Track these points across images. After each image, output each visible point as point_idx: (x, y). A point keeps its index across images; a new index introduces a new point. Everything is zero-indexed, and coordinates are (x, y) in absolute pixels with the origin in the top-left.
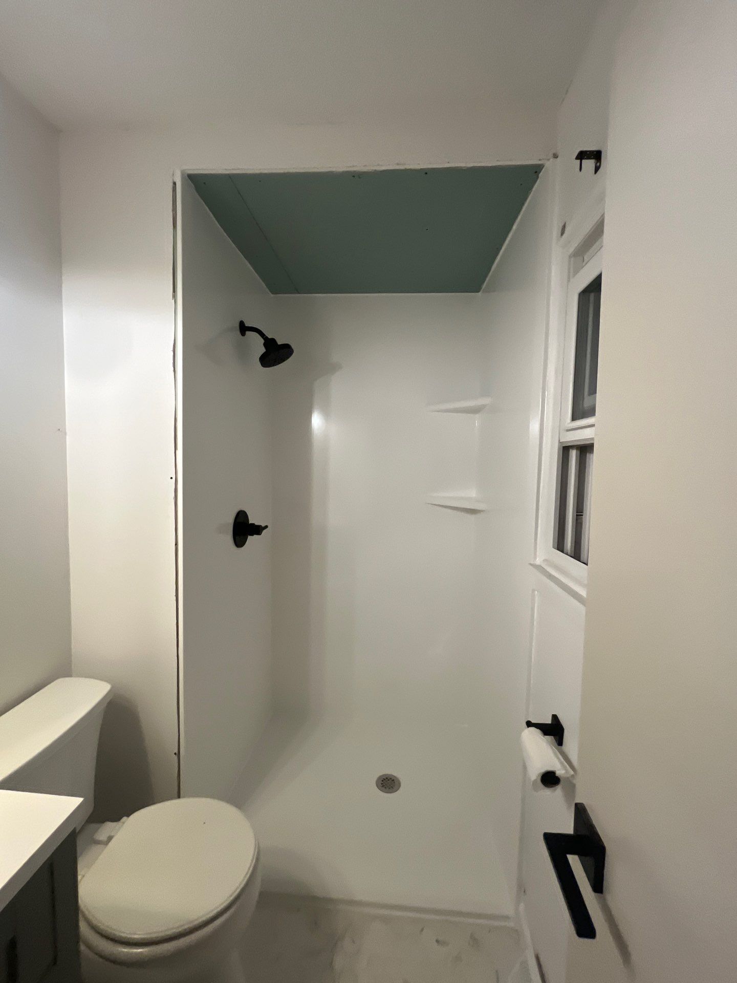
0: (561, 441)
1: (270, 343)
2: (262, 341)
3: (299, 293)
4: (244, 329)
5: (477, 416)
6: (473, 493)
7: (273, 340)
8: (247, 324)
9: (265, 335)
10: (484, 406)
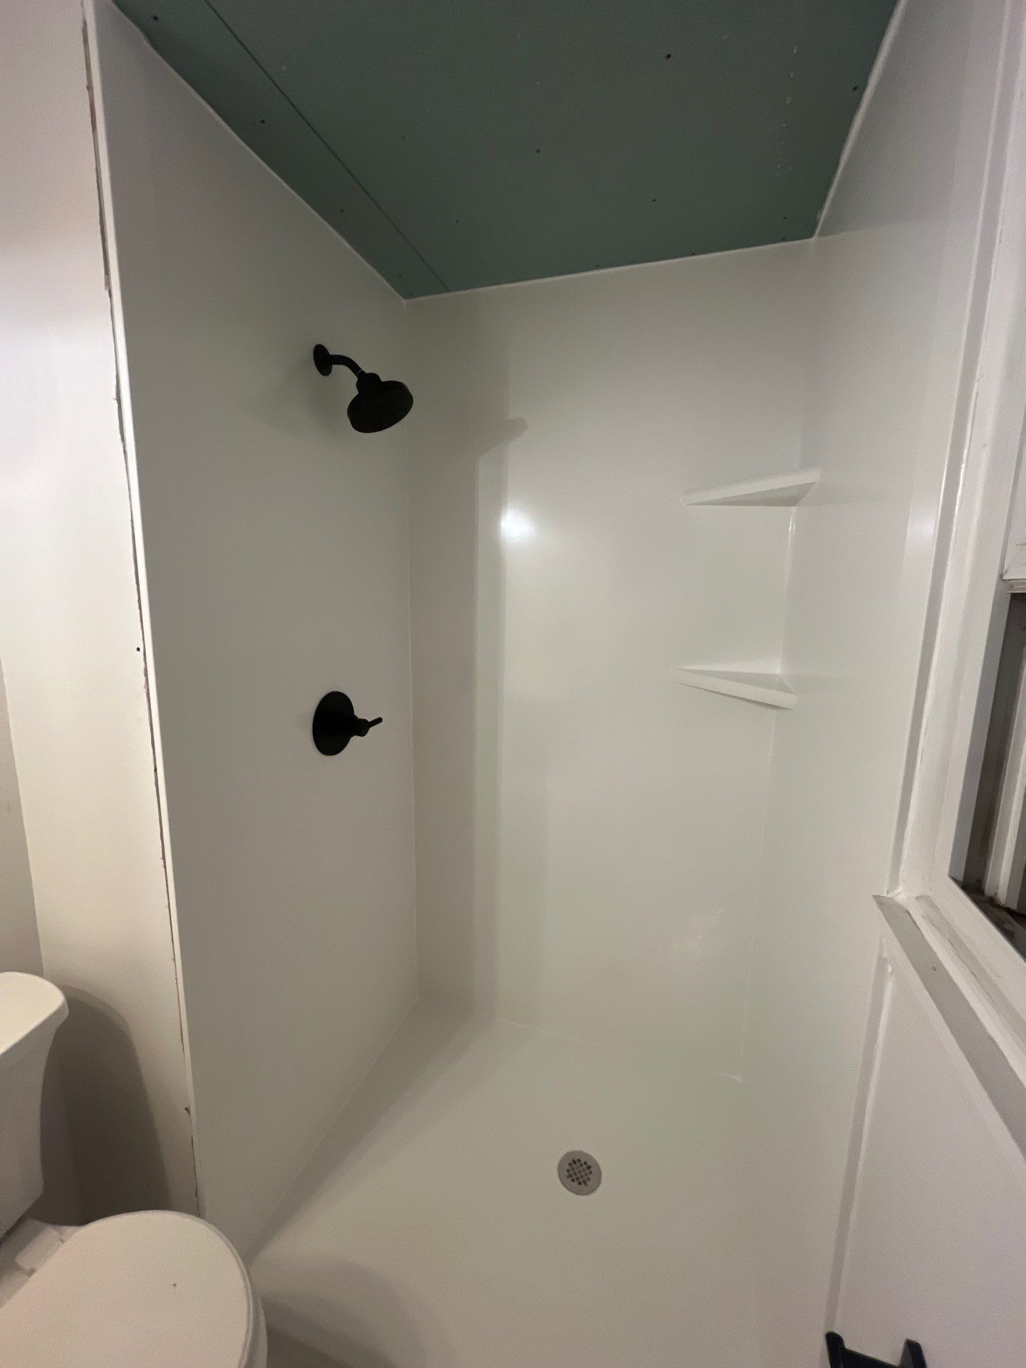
0: (1006, 577)
1: (368, 382)
2: (355, 379)
3: (449, 291)
4: (324, 360)
5: (794, 509)
6: (776, 667)
7: (374, 377)
8: (333, 351)
9: (360, 369)
10: (804, 490)
